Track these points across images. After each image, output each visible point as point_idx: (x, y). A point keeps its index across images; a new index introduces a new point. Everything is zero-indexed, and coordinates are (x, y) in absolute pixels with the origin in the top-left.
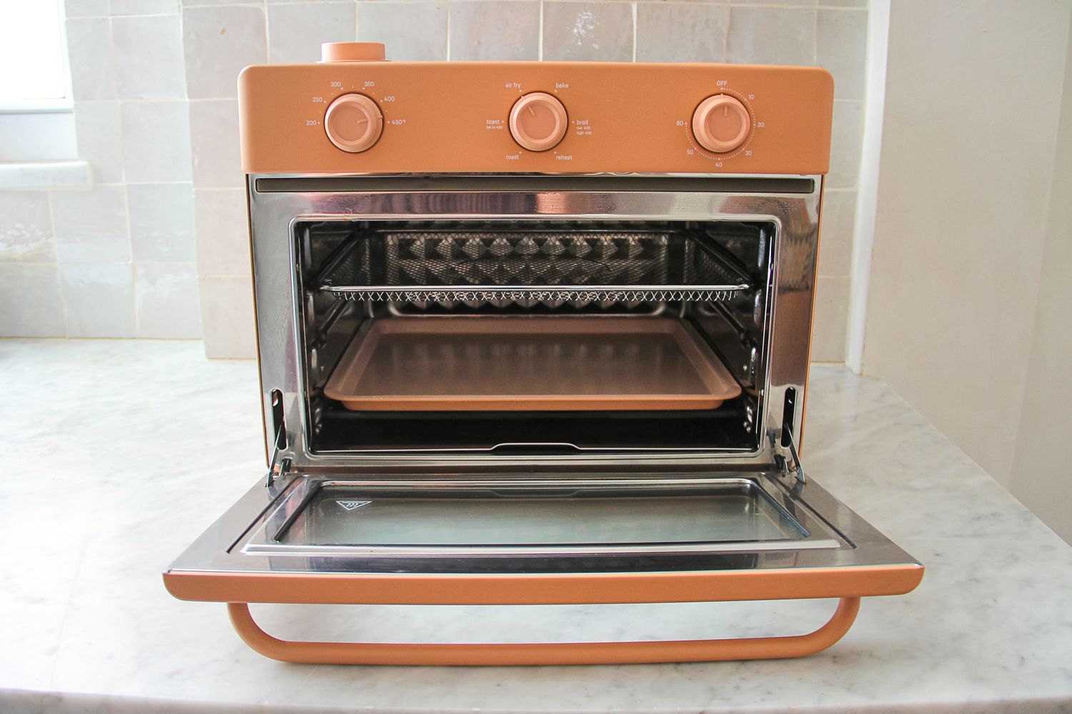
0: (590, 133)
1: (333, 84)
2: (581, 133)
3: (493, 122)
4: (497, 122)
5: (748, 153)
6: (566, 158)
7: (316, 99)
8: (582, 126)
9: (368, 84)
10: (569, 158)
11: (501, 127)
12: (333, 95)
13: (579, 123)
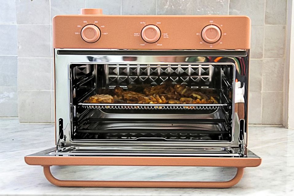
0: (168, 37)
1: (84, 22)
2: (165, 37)
3: (136, 34)
4: (138, 34)
5: (221, 43)
6: (160, 45)
7: (79, 26)
8: (165, 35)
9: (96, 22)
10: (161, 45)
11: (139, 36)
12: (84, 25)
13: (164, 34)
